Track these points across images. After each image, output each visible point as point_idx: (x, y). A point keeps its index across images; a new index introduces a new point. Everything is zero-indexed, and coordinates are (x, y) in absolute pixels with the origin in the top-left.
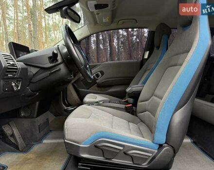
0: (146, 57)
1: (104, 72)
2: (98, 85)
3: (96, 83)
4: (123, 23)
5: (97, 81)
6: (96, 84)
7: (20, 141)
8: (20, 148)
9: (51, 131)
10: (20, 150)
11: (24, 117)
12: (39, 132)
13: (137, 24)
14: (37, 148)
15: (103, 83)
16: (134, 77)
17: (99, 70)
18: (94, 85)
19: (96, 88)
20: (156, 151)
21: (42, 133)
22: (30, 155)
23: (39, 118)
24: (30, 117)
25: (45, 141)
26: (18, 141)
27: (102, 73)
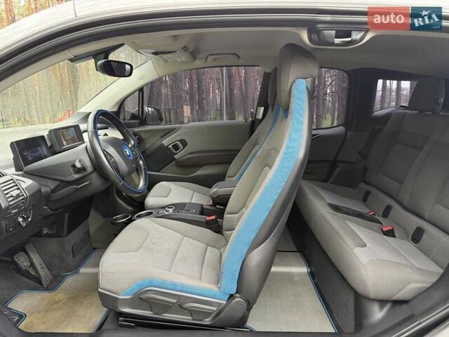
0: (260, 116)
1: (188, 141)
2: (177, 163)
3: (175, 159)
4: (215, 59)
5: (175, 156)
6: (174, 162)
7: (43, 272)
8: (44, 283)
9: (94, 249)
10: (45, 286)
11: (48, 236)
12: (74, 256)
13: (240, 60)
14: (70, 281)
15: (185, 160)
16: (238, 151)
17: (178, 139)
18: (170, 163)
19: (175, 168)
20: (224, 302)
21: (79, 257)
22: (59, 295)
23: (71, 236)
24: (58, 235)
25: (82, 270)
26: (41, 274)
27: (184, 143)
